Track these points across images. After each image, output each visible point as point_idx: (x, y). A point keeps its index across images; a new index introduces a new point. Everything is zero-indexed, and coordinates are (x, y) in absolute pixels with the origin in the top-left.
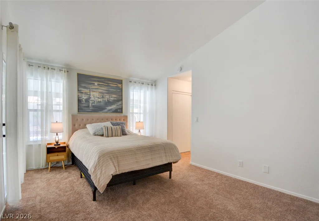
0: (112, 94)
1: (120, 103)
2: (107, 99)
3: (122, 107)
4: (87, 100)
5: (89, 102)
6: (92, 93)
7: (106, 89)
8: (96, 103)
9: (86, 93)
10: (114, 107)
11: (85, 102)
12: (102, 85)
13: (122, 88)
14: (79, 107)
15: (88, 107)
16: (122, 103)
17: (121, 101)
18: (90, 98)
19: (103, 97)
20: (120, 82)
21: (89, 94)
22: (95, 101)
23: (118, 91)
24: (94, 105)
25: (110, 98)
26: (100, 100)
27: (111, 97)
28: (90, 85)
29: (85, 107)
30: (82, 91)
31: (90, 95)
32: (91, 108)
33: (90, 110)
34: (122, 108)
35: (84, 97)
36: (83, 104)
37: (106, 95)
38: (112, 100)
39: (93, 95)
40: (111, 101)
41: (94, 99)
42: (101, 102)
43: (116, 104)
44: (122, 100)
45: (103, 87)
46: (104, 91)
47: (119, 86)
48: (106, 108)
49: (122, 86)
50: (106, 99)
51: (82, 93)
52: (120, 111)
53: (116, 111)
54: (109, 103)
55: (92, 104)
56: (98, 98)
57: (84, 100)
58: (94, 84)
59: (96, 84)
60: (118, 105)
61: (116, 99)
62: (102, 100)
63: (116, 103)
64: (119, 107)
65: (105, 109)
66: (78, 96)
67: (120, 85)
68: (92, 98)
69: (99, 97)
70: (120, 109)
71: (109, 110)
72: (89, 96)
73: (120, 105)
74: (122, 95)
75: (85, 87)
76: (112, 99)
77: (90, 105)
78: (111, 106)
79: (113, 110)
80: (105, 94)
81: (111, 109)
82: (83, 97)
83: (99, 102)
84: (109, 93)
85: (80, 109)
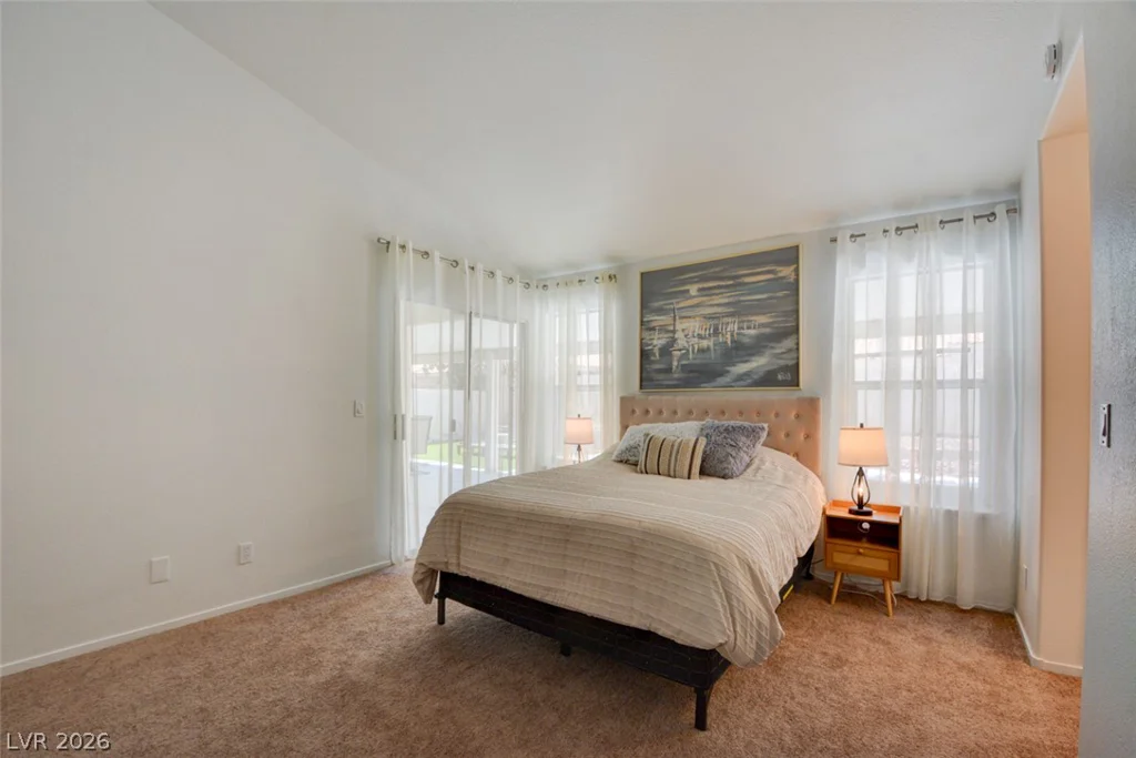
0: (753, 315)
1: (788, 343)
2: (732, 336)
3: (798, 358)
4: (666, 351)
5: (670, 354)
6: (680, 326)
7: (726, 300)
8: (691, 356)
9: (663, 329)
10: (759, 363)
11: (660, 356)
12: (715, 288)
13: (797, 280)
14: (644, 375)
15: (668, 370)
16: (798, 344)
17: (794, 337)
18: (674, 340)
19: (716, 330)
20: (790, 256)
21: (672, 328)
22: (688, 350)
23: (780, 294)
24: (684, 362)
25: (746, 332)
26: (705, 343)
27: (749, 328)
28: (674, 301)
29: (659, 371)
30: (653, 324)
31: (674, 332)
32: (676, 376)
33: (675, 382)
34: (798, 364)
35: (658, 341)
36: (654, 362)
37: (728, 323)
38: (750, 337)
39: (683, 330)
40: (746, 340)
41: (686, 345)
42: (708, 349)
43: (768, 352)
44: (796, 330)
45: (717, 294)
46: (719, 310)
47: (781, 275)
48: (728, 368)
49: (797, 270)
50: (729, 336)
51: (653, 329)
52: (789, 377)
53: (767, 380)
54: (739, 350)
55: (679, 361)
56: (700, 337)
57: (656, 351)
58: (688, 291)
59: (693, 289)
60: (778, 356)
61: (768, 330)
62: (711, 344)
63: (765, 347)
64: (782, 362)
65: (721, 374)
66: (642, 339)
67: (786, 271)
68: (681, 342)
69: (703, 333)
70: (785, 369)
71: (740, 378)
72: (671, 335)
73: (790, 350)
74: (797, 311)
75: (660, 311)
76: (752, 332)
77: (675, 363)
78: (746, 361)
79: (755, 377)
80: (726, 320)
81: (748, 374)
82: (655, 342)
83: (702, 351)
84: (739, 311)
85: (645, 381)
